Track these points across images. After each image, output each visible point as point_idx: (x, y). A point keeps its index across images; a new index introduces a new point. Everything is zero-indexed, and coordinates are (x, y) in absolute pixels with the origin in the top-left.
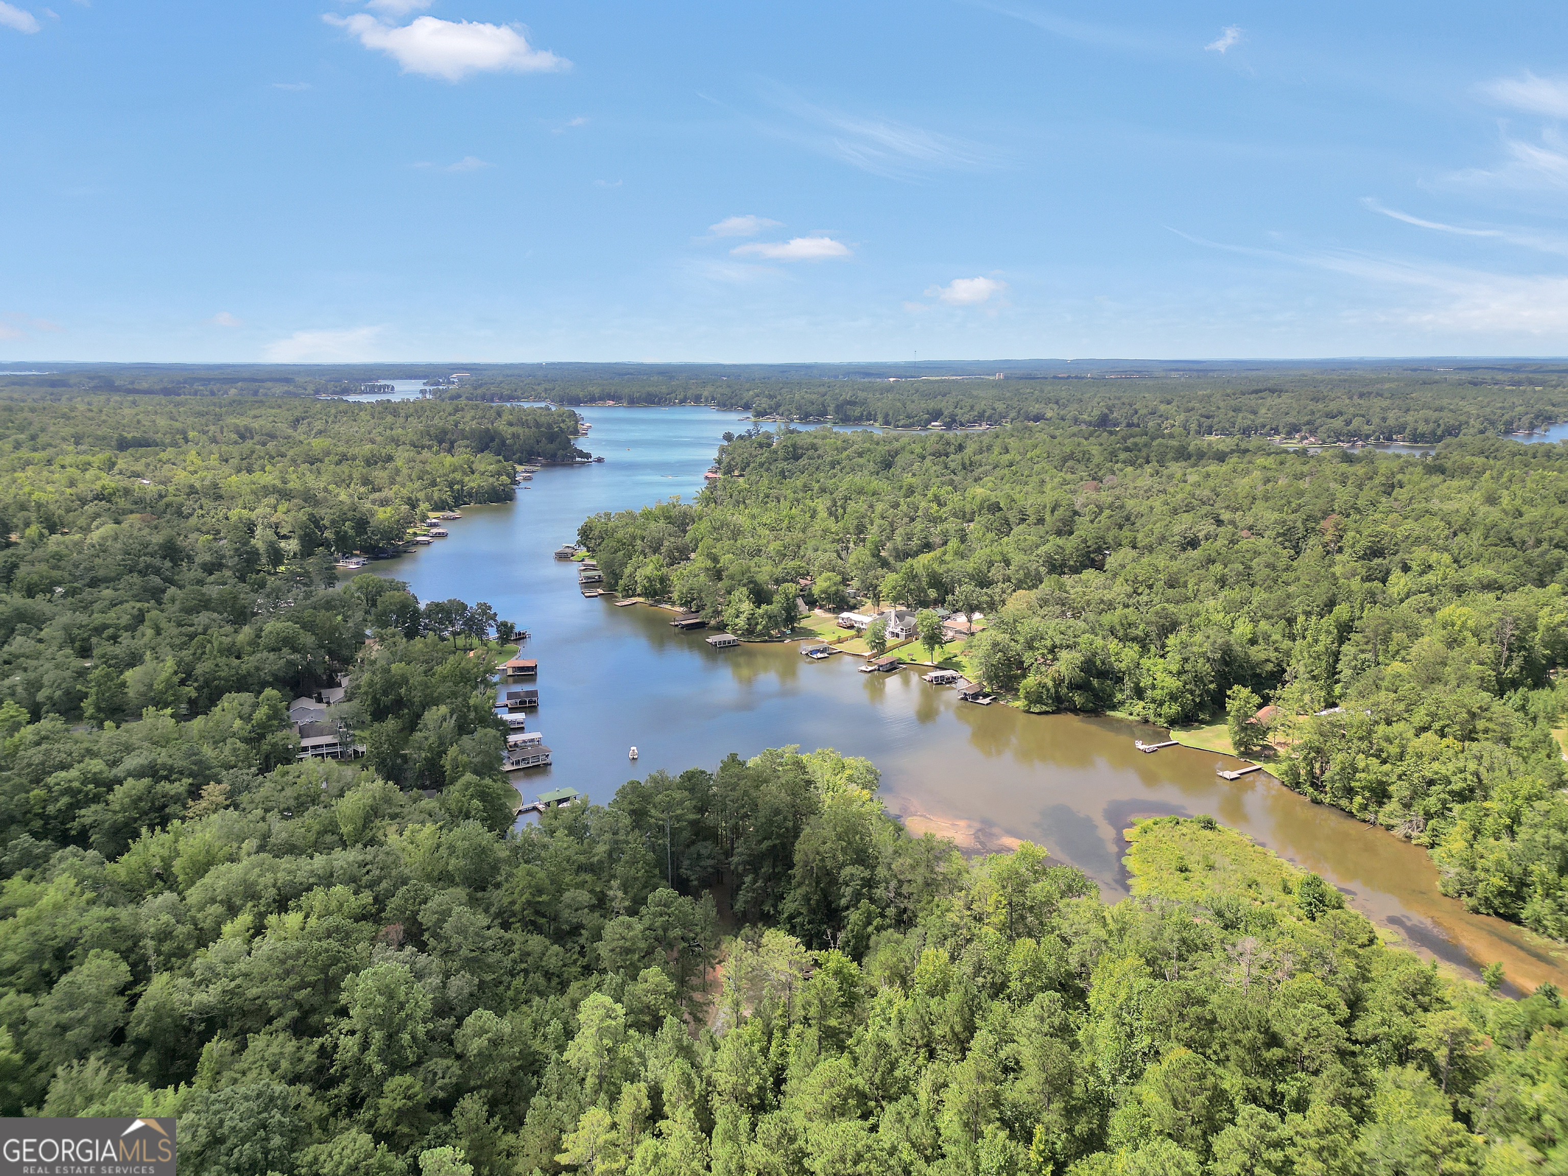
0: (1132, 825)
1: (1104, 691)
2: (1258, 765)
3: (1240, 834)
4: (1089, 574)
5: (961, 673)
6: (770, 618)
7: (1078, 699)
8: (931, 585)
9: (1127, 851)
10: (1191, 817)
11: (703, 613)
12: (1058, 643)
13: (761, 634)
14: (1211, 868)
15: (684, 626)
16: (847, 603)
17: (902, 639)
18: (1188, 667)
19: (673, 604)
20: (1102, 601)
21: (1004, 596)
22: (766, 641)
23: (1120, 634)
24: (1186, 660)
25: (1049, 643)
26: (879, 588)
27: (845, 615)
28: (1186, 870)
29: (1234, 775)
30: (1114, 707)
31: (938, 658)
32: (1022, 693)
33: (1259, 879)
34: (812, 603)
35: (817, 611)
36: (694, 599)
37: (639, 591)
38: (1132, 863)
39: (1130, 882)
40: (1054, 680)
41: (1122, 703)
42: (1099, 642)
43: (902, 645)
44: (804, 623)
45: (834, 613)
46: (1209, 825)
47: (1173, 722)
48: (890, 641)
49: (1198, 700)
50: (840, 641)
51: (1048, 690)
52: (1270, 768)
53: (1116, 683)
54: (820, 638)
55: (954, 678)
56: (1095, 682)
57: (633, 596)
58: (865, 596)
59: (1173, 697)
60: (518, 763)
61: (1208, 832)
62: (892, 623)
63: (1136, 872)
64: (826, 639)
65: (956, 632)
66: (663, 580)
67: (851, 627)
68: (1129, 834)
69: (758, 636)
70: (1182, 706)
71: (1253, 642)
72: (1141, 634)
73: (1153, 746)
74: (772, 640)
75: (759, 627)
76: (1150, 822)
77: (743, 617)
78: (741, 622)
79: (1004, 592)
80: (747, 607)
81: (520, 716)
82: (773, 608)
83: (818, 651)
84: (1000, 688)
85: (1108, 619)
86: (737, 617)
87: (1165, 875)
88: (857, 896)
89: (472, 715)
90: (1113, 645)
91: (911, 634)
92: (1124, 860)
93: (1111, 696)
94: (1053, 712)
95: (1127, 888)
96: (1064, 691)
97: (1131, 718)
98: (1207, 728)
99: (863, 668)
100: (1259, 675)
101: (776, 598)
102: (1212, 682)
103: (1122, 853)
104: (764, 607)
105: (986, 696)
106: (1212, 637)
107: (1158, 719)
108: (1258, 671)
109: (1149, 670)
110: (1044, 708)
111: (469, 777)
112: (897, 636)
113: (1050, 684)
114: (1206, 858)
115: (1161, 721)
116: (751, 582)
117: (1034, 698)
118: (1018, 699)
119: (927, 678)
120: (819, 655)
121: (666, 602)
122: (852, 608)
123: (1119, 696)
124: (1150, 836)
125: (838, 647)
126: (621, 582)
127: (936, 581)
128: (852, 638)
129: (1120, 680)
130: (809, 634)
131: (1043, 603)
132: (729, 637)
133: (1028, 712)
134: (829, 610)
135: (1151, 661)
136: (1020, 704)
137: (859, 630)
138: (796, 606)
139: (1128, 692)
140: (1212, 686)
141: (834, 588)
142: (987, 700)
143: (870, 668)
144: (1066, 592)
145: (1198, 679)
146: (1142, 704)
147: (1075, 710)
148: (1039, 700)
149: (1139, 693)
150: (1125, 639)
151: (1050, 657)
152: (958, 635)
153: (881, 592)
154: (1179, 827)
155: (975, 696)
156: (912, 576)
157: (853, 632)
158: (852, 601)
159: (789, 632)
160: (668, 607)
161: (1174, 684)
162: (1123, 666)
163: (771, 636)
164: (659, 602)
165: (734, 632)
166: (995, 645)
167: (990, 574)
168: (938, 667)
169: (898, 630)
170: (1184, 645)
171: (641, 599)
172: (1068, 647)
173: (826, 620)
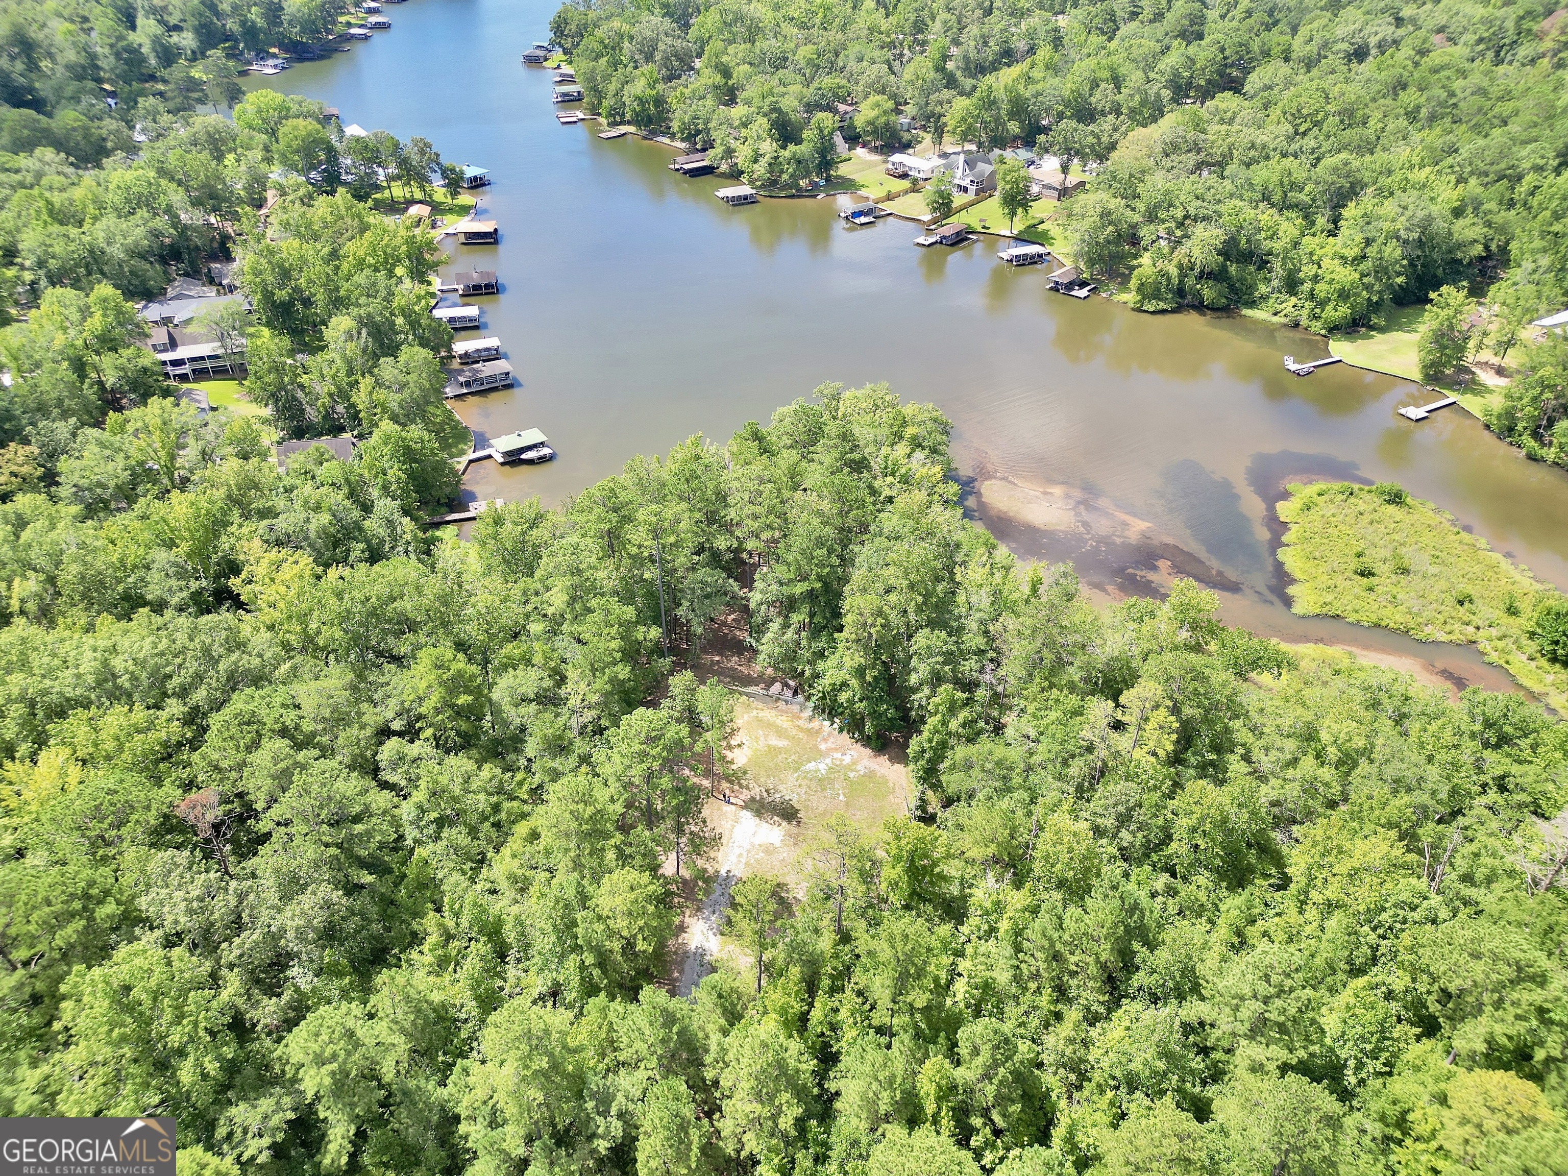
0: (1285, 496)
1: (1242, 280)
2: (1452, 397)
3: (1437, 511)
4: (1225, 101)
5: (1048, 249)
6: (799, 162)
7: (1208, 292)
8: (1012, 115)
9: (1284, 539)
10: (1370, 483)
11: (711, 152)
12: (1192, 212)
13: (787, 186)
14: (1405, 571)
15: (686, 172)
16: (899, 139)
17: (971, 196)
18: (1372, 251)
19: (673, 136)
20: (1253, 146)
21: (1116, 136)
22: (792, 196)
23: (1277, 197)
24: (1368, 242)
25: (1179, 213)
26: (943, 119)
27: (897, 158)
28: (1371, 574)
29: (1420, 412)
30: (1252, 304)
31: (1019, 225)
32: (1134, 283)
33: (1470, 589)
34: (853, 139)
35: (860, 151)
36: (699, 132)
37: (628, 117)
38: (1290, 559)
39: (1291, 590)
40: (1180, 266)
41: (1264, 298)
42: (1249, 213)
43: (972, 204)
44: (843, 170)
45: (882, 153)
46: (1396, 499)
47: (1334, 329)
48: (959, 199)
49: (1375, 299)
50: (890, 197)
51: (1169, 280)
52: (1468, 402)
53: (1259, 269)
54: (863, 192)
55: (1040, 256)
56: (1233, 269)
57: (622, 123)
58: (924, 128)
59: (1343, 295)
60: (468, 384)
61: (1392, 509)
62: (959, 173)
63: (1298, 575)
64: (873, 192)
65: (1045, 186)
66: (659, 101)
67: (904, 176)
68: (1286, 511)
69: (782, 188)
70: (1352, 307)
71: (1458, 213)
72: (1307, 199)
73: (1308, 366)
74: (800, 194)
75: (785, 177)
76: (1312, 490)
77: (764, 162)
78: (760, 169)
79: (1115, 130)
80: (768, 147)
81: (472, 311)
82: (804, 149)
83: (860, 214)
84: (1101, 273)
85: (1262, 174)
86: (756, 161)
87: (1339, 580)
88: (936, 680)
89: (400, 321)
90: (1267, 216)
91: (984, 189)
92: (1283, 555)
93: (1252, 287)
94: (1173, 311)
95: (1288, 602)
96: (1190, 281)
97: (1275, 319)
98: (1379, 337)
99: (921, 240)
100: (1460, 261)
101: (806, 134)
102: (1399, 274)
103: (1276, 543)
104: (792, 147)
105: (1083, 284)
106: (1411, 207)
107: (1314, 323)
108: (1459, 255)
109: (1311, 254)
110: (1162, 305)
111: (387, 426)
112: (965, 190)
113: (1174, 271)
114: (1396, 556)
115: (1317, 326)
116: (774, 110)
117: (1149, 292)
118: (1127, 290)
119: (1005, 256)
120: (863, 220)
121: (664, 134)
122: (905, 147)
123: (1263, 289)
124: (1314, 515)
125: (888, 207)
126: (605, 103)
127: (1019, 109)
128: (906, 192)
129: (1263, 264)
130: (848, 185)
131: (1171, 149)
132: (745, 190)
133: (1140, 310)
134: (875, 150)
135: (1316, 240)
136: (1130, 297)
137: (915, 181)
138: (833, 146)
139: (1275, 283)
140: (1400, 280)
141: (883, 120)
142: (1084, 292)
143: (931, 240)
144: (1203, 131)
145: (1381, 270)
146: (1294, 300)
147: (1200, 307)
148: (1156, 295)
149: (1292, 285)
150: (1285, 206)
151: (1178, 233)
152: (1045, 192)
153: (945, 125)
154: (1352, 500)
155: (1070, 286)
156: (990, 103)
157: (906, 184)
158: (906, 137)
159: (823, 182)
160: (666, 140)
161: (1346, 276)
162: (1277, 246)
163: (799, 189)
164: (654, 133)
165: (752, 182)
166: (1105, 214)
167: (1093, 100)
168: (1020, 239)
169: (966, 183)
170: (1368, 219)
171: (632, 129)
172: (1204, 219)
173: (871, 165)
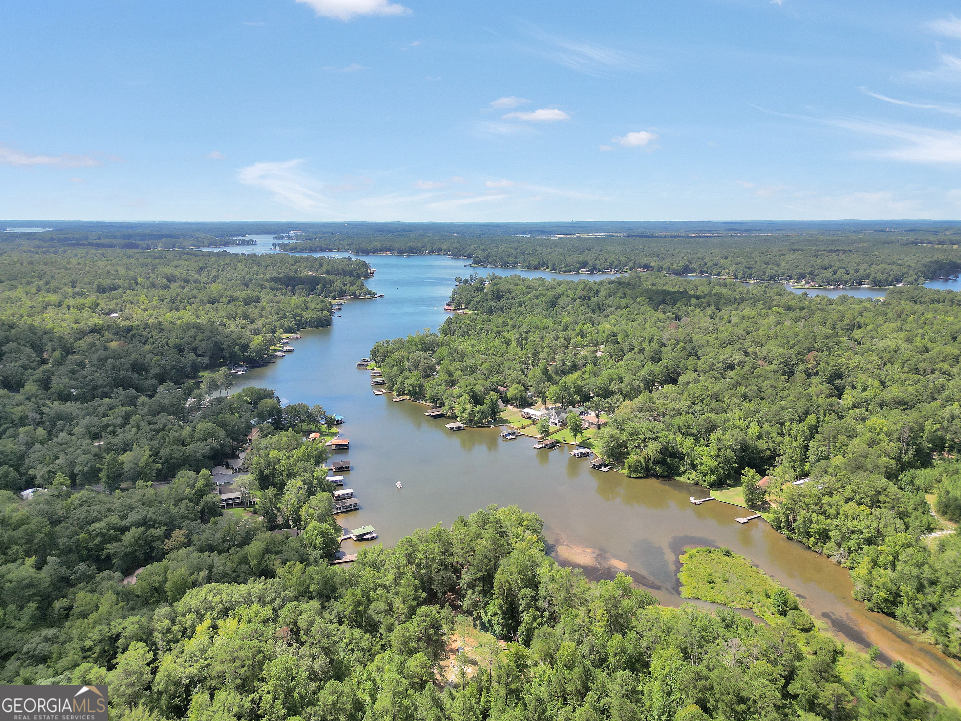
0: (684, 553)
1: (673, 465)
2: (759, 514)
3: (745, 559)
4: (668, 388)
5: (592, 450)
6: (482, 412)
7: (659, 470)
8: (576, 393)
9: (681, 569)
10: (718, 548)
11: (443, 408)
12: (647, 436)
13: (477, 422)
14: (727, 581)
15: (432, 416)
16: (527, 402)
17: (559, 427)
18: (721, 453)
19: (426, 401)
20: (674, 409)
21: (618, 404)
22: (480, 427)
23: (684, 431)
24: (720, 449)
25: (642, 437)
26: (546, 394)
27: (526, 410)
28: (713, 582)
29: (745, 520)
30: (679, 475)
31: (579, 439)
32: (626, 465)
33: (753, 589)
34: (507, 402)
35: (510, 407)
36: (438, 399)
37: (406, 392)
38: (682, 577)
39: (681, 589)
40: (645, 459)
41: (684, 472)
42: (671, 437)
43: (559, 431)
44: (502, 415)
45: (520, 408)
46: (728, 554)
47: (712, 486)
48: (552, 428)
49: (726, 473)
50: (523, 427)
51: (641, 464)
52: (765, 516)
53: (681, 460)
54: (511, 425)
55: (588, 453)
56: (669, 460)
57: (403, 394)
58: (538, 397)
59: (712, 471)
60: (340, 508)
61: (726, 558)
62: (553, 417)
63: (685, 583)
64: (516, 425)
65: (590, 423)
66: (421, 386)
67: (529, 418)
68: (683, 558)
69: (475, 423)
70: (717, 476)
71: (759, 437)
72: (695, 432)
73: (700, 501)
74: (483, 426)
75: (476, 419)
76: (694, 551)
77: (467, 413)
78: (465, 415)
79: (618, 401)
80: (469, 407)
81: (340, 478)
82: (484, 407)
83: (510, 434)
84: (614, 461)
85: (678, 421)
86: (463, 412)
87: (701, 585)
88: (528, 606)
89: (315, 482)
90: (679, 438)
91: (564, 424)
92: (679, 575)
93: (678, 468)
94: (644, 477)
95: (679, 593)
96: (650, 465)
97: (688, 481)
98: (731, 489)
99: (536, 446)
100: (763, 457)
101: (485, 401)
102: (735, 462)
103: (678, 571)
104: (479, 407)
105: (606, 466)
106: (735, 436)
107: (704, 483)
108: (762, 455)
109: (699, 454)
110: (639, 475)
111: (315, 523)
112: (556, 424)
113: (643, 461)
114: (724, 575)
115: (705, 484)
116: (471, 391)
117: (634, 469)
118: (624, 468)
119: (573, 453)
120: (511, 437)
121: (422, 399)
122: (530, 405)
123: (682, 468)
124: (694, 560)
125: (522, 432)
126: (396, 386)
127: (578, 390)
128: (530, 425)
129: (682, 458)
130: (504, 422)
131: (640, 410)
132: (459, 424)
133: (630, 477)
134: (517, 406)
135: (701, 448)
136: (625, 471)
137: (534, 420)
138: (497, 406)
139: (687, 466)
140: (735, 465)
141: (519, 395)
142: (606, 469)
143: (540, 446)
144: (654, 403)
145: (727, 461)
146: (695, 473)
147: (656, 476)
148: (636, 470)
149: (694, 467)
150: (687, 434)
151: (643, 445)
152: (591, 425)
153: (547, 397)
154: (710, 554)
155: (600, 466)
156: (566, 388)
157: (530, 421)
158: (530, 401)
159: (493, 421)
160: (423, 402)
161: (713, 463)
162: (685, 451)
163: (483, 423)
164: (418, 399)
165: (461, 421)
166: (611, 437)
167: (611, 387)
168: (580, 446)
169: (556, 421)
170: (720, 440)
171: (408, 397)
172: (653, 439)
173: (514, 413)
